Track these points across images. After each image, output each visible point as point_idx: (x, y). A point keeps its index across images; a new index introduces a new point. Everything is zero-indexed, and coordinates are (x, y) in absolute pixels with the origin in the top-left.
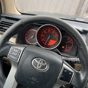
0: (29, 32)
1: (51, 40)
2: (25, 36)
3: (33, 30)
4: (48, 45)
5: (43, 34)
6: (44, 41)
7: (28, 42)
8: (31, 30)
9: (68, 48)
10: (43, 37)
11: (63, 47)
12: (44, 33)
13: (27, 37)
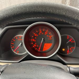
0: (14, 39)
1: (45, 44)
2: (10, 46)
3: (19, 35)
4: (44, 50)
5: (34, 38)
6: (36, 47)
7: (16, 53)
8: (17, 36)
9: (71, 49)
10: (34, 43)
11: (64, 50)
12: (34, 36)
13: (13, 47)
